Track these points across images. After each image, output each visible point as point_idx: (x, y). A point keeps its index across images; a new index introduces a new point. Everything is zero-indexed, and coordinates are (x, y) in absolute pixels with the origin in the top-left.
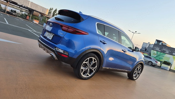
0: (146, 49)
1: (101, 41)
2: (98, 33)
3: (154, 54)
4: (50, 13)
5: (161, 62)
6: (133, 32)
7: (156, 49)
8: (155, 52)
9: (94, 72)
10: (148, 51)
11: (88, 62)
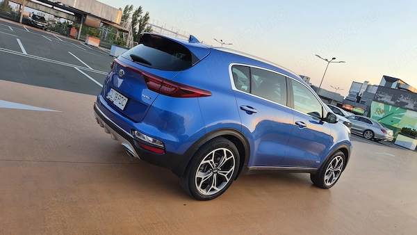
0: (359, 98)
1: (242, 108)
2: (234, 88)
3: (379, 110)
4: (125, 18)
5: (394, 129)
6: (326, 60)
7: (382, 99)
8: (382, 106)
9: (228, 180)
10: (363, 103)
11: (212, 160)
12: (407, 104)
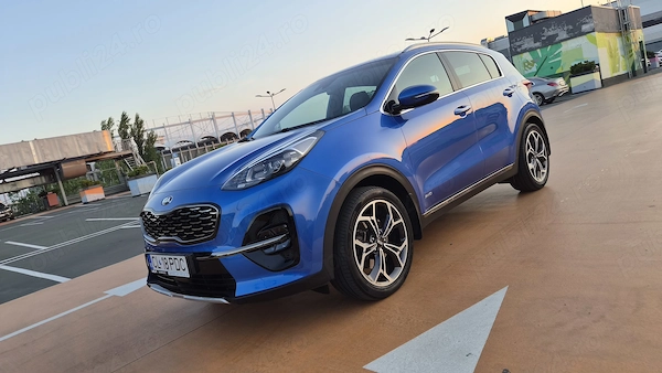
3: (526, 64)
7: (523, 47)
8: (527, 56)
12: (557, 35)
